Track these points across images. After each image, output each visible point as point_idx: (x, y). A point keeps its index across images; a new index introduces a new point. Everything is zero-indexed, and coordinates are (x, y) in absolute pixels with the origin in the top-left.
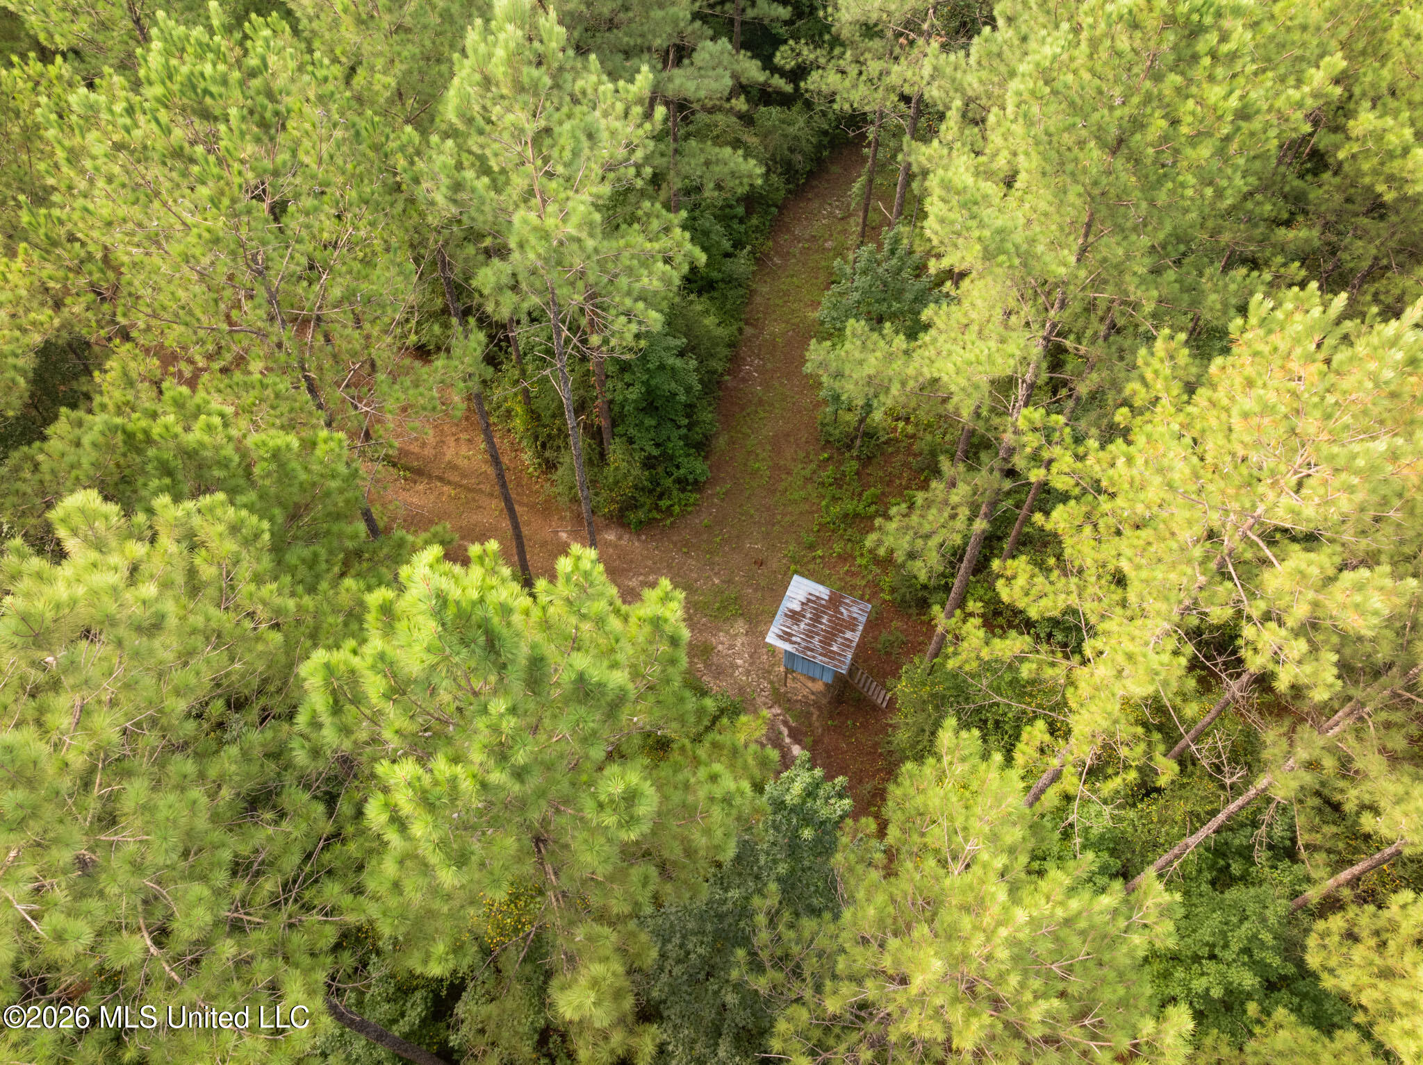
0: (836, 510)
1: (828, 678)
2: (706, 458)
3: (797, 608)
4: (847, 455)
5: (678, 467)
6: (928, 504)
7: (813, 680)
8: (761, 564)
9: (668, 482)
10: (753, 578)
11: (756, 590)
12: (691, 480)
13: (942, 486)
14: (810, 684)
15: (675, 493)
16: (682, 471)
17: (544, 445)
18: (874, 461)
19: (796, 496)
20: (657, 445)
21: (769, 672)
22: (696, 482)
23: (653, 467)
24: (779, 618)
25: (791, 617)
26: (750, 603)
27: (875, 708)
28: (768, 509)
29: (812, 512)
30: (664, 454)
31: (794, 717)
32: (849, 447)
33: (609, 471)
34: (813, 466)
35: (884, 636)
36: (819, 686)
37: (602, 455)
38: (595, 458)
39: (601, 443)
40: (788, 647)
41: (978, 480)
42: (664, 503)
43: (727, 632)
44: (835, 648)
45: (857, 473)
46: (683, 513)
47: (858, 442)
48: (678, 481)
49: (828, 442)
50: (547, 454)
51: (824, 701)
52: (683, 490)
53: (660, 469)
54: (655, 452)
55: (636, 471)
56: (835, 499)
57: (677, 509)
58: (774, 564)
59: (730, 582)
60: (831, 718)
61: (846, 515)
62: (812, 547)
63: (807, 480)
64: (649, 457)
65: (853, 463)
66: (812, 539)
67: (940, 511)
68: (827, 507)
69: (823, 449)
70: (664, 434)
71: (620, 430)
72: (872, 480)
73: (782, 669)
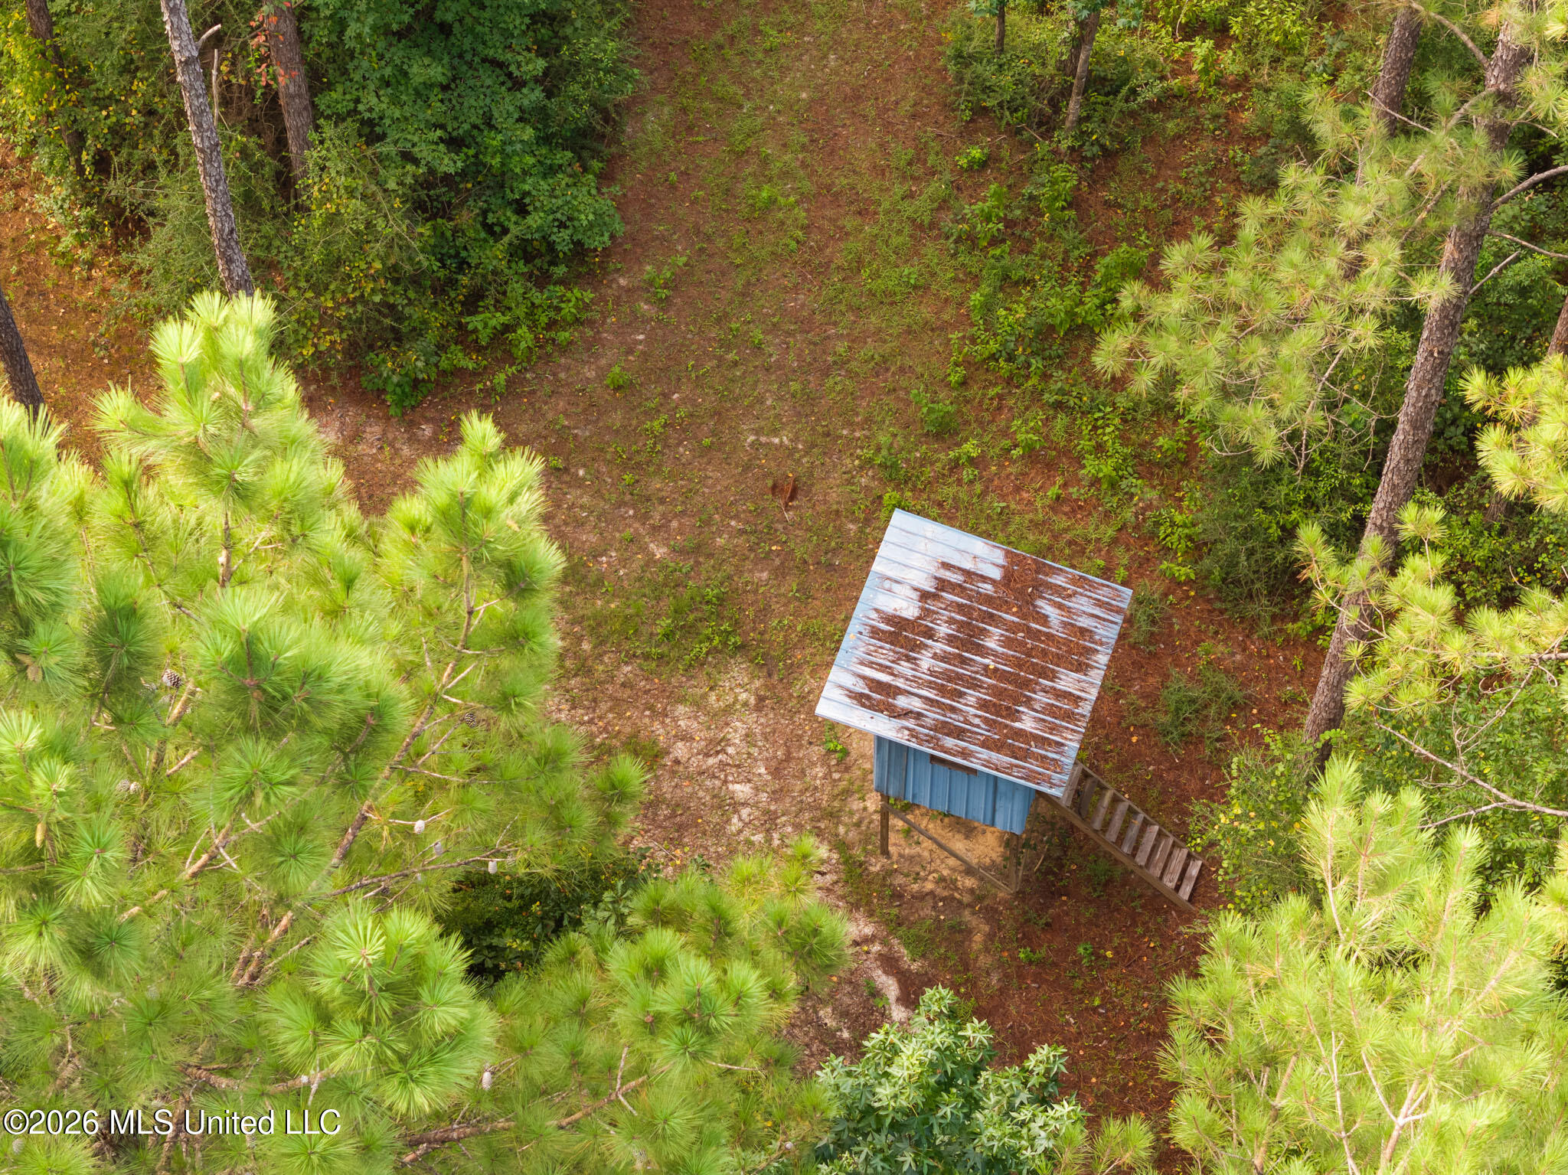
0: (1014, 315)
1: (1012, 818)
2: (605, 178)
3: (909, 609)
4: (1042, 148)
5: (522, 210)
6: (1278, 234)
7: (967, 828)
8: (792, 492)
9: (494, 255)
10: (770, 535)
11: (780, 573)
12: (563, 247)
13: (1314, 178)
14: (959, 845)
15: (516, 288)
16: (535, 220)
17: (102, 164)
18: (1124, 164)
19: (889, 280)
20: (454, 143)
21: (833, 816)
22: (580, 251)
23: (444, 211)
24: (855, 643)
25: (892, 638)
26: (764, 612)
27: (1158, 903)
28: (806, 324)
29: (944, 328)
30: (475, 169)
31: (917, 944)
32: (1047, 125)
33: (309, 229)
34: (937, 187)
35: (1179, 686)
36: (986, 849)
37: (285, 183)
38: (265, 192)
39: (281, 142)
40: (885, 727)
41: (1423, 162)
42: (484, 322)
43: (699, 704)
44: (1027, 723)
45: (1075, 202)
46: (546, 350)
47: (1073, 108)
48: (523, 251)
49: (981, 111)
50: (114, 187)
51: (1003, 893)
52: (542, 280)
53: (466, 218)
54: (449, 164)
55: (393, 225)
56: (1009, 284)
57: (524, 336)
58: (833, 491)
59: (698, 550)
60: (1027, 940)
61: (1046, 332)
62: (945, 432)
63: (923, 230)
64: (431, 180)
65: (1060, 171)
66: (945, 405)
67: (1314, 252)
68: (988, 308)
69: (968, 133)
70: (472, 107)
71: (335, 98)
72: (1119, 219)
73: (873, 803)
